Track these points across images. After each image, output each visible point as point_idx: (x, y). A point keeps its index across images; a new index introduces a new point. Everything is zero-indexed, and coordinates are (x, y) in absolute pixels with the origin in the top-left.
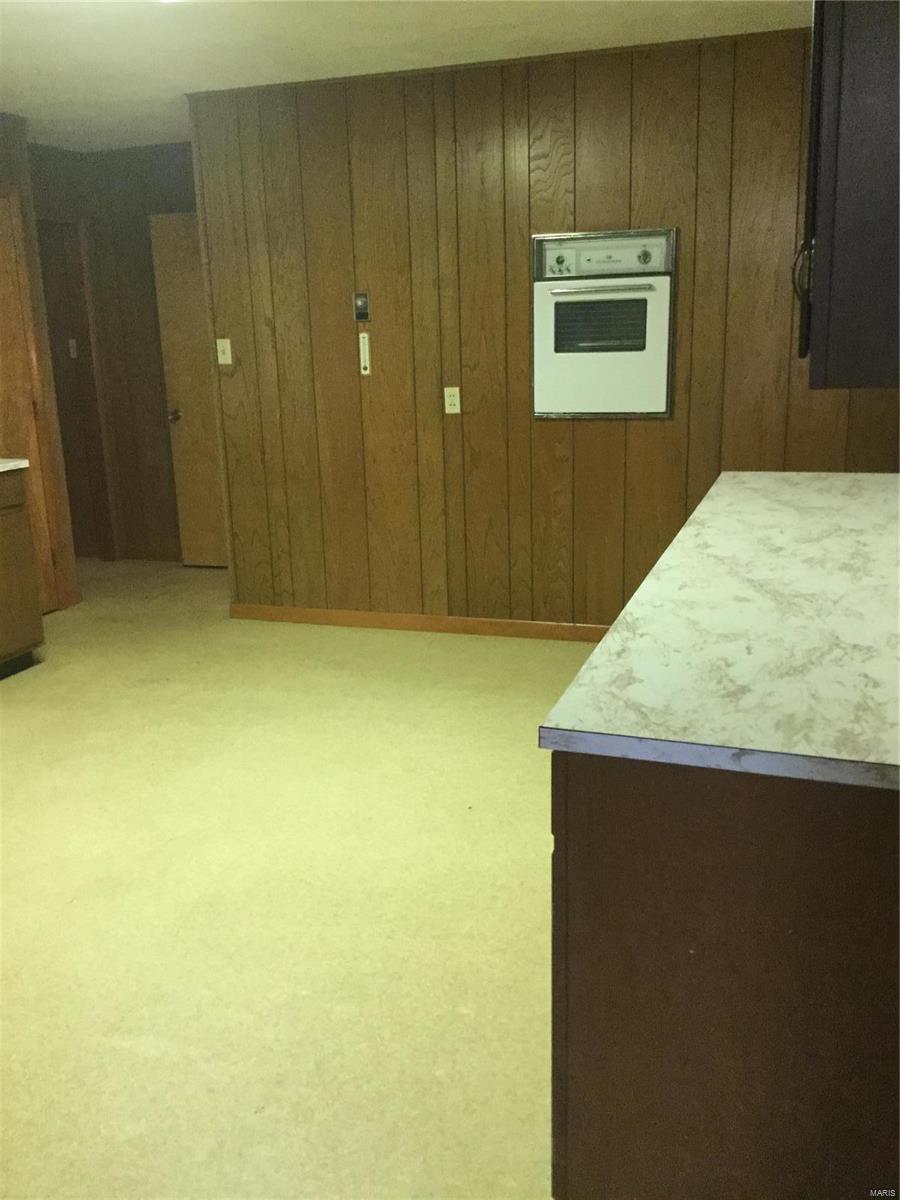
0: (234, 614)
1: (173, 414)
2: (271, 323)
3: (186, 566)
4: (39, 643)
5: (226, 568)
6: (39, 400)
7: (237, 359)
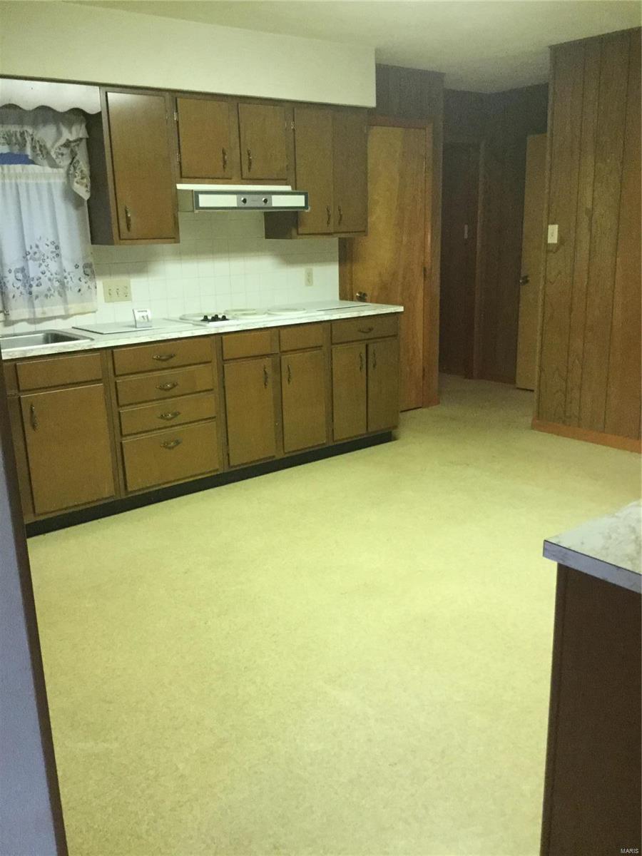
0: (534, 427)
1: (523, 279)
2: (590, 214)
3: (518, 388)
4: (396, 427)
5: (532, 391)
6: (428, 266)
7: (561, 239)
